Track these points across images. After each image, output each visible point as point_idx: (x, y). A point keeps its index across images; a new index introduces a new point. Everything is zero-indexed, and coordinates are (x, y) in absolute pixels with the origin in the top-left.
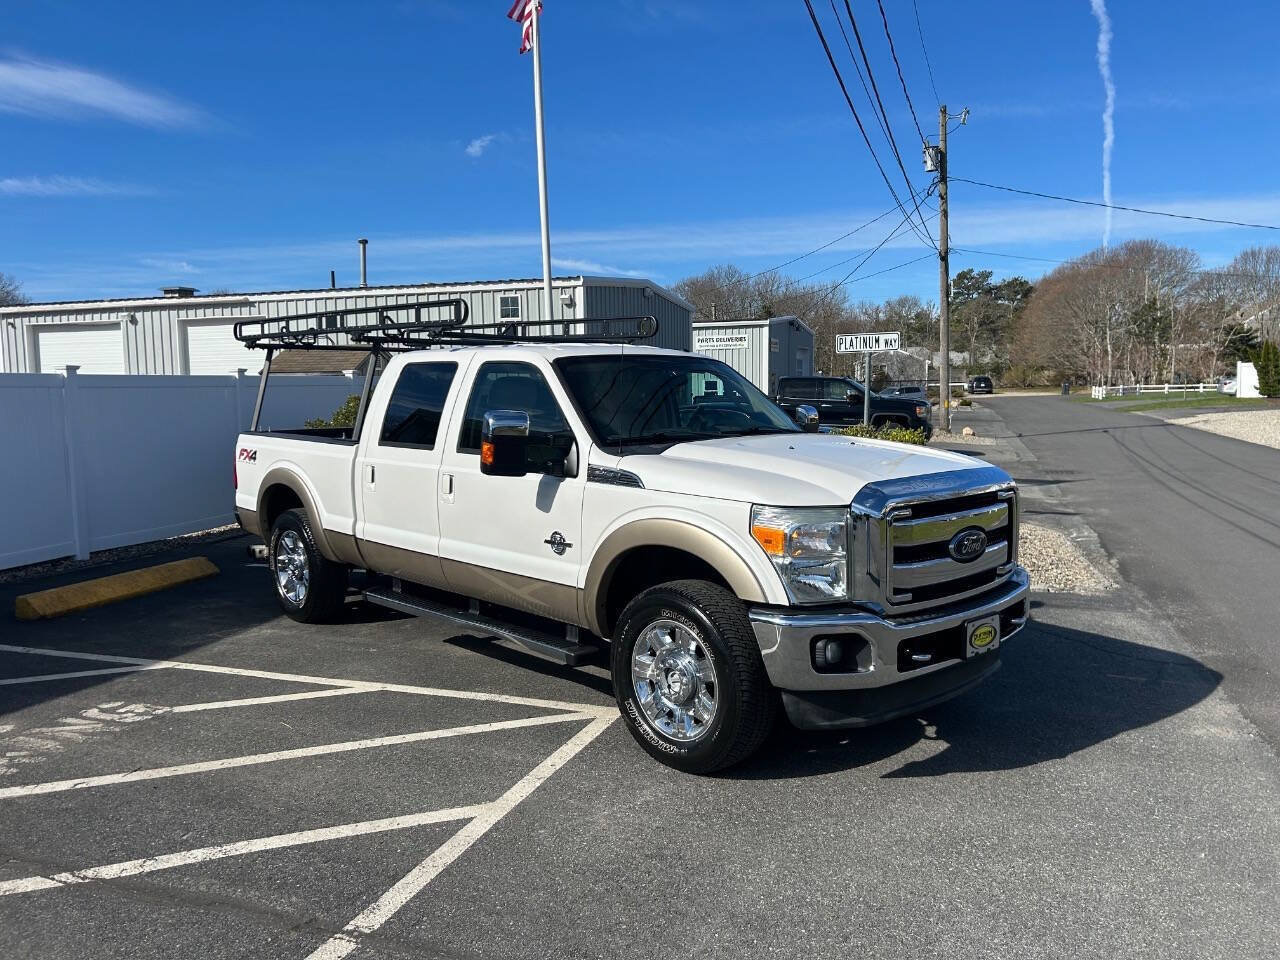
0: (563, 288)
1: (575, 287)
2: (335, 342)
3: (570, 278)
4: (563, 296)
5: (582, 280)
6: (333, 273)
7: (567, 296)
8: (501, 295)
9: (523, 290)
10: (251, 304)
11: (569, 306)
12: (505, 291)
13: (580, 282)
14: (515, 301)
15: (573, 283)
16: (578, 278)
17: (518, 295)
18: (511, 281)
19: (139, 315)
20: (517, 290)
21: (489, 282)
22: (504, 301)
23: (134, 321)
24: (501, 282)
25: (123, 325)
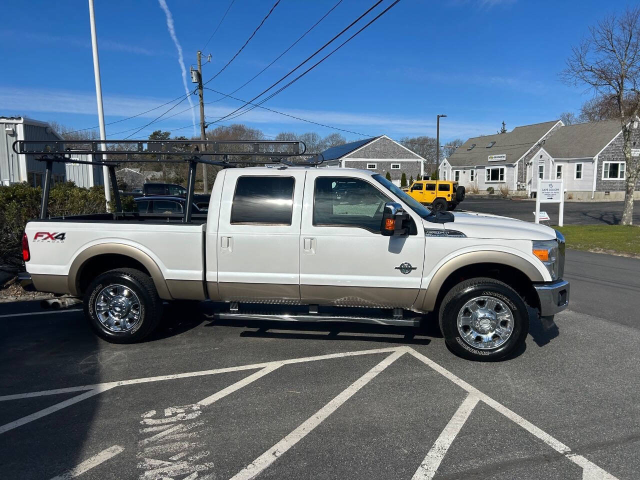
0: (6, 124)
1: (16, 124)
3: (12, 118)
4: (8, 129)
7: (11, 129)
13: (22, 121)
15: (15, 121)
16: (20, 118)
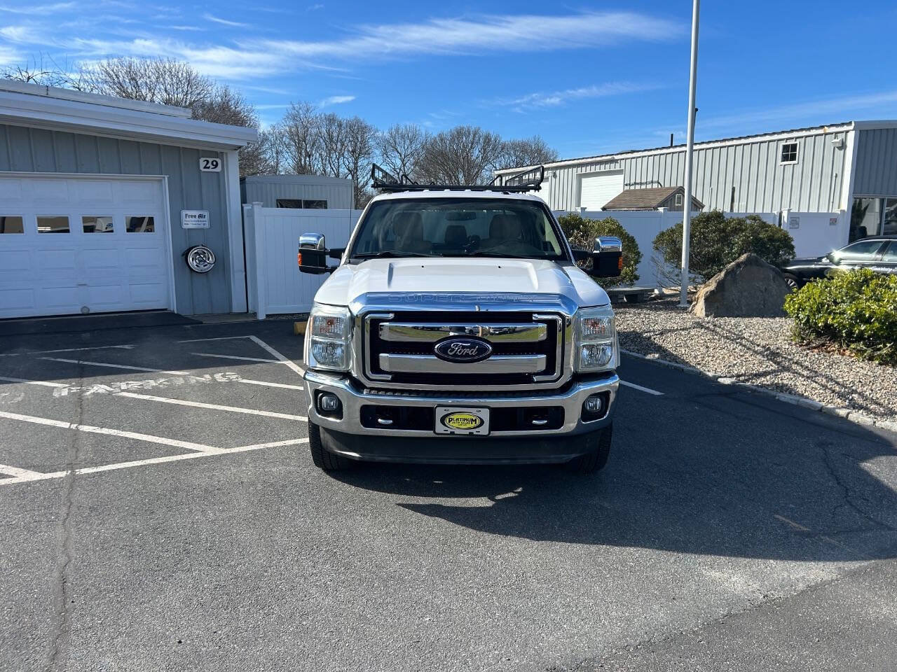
0: (837, 133)
1: (847, 132)
2: (663, 185)
3: (843, 124)
4: (836, 140)
5: (853, 124)
6: (672, 135)
7: (839, 140)
8: (784, 143)
9: (802, 137)
10: (616, 161)
11: (840, 148)
12: (787, 139)
13: (851, 127)
14: (794, 147)
15: (845, 128)
16: (850, 123)
17: (798, 142)
18: (792, 131)
19: (558, 172)
20: (797, 138)
21: (774, 133)
22: (786, 148)
23: (555, 176)
24: (783, 132)
25: (550, 178)
